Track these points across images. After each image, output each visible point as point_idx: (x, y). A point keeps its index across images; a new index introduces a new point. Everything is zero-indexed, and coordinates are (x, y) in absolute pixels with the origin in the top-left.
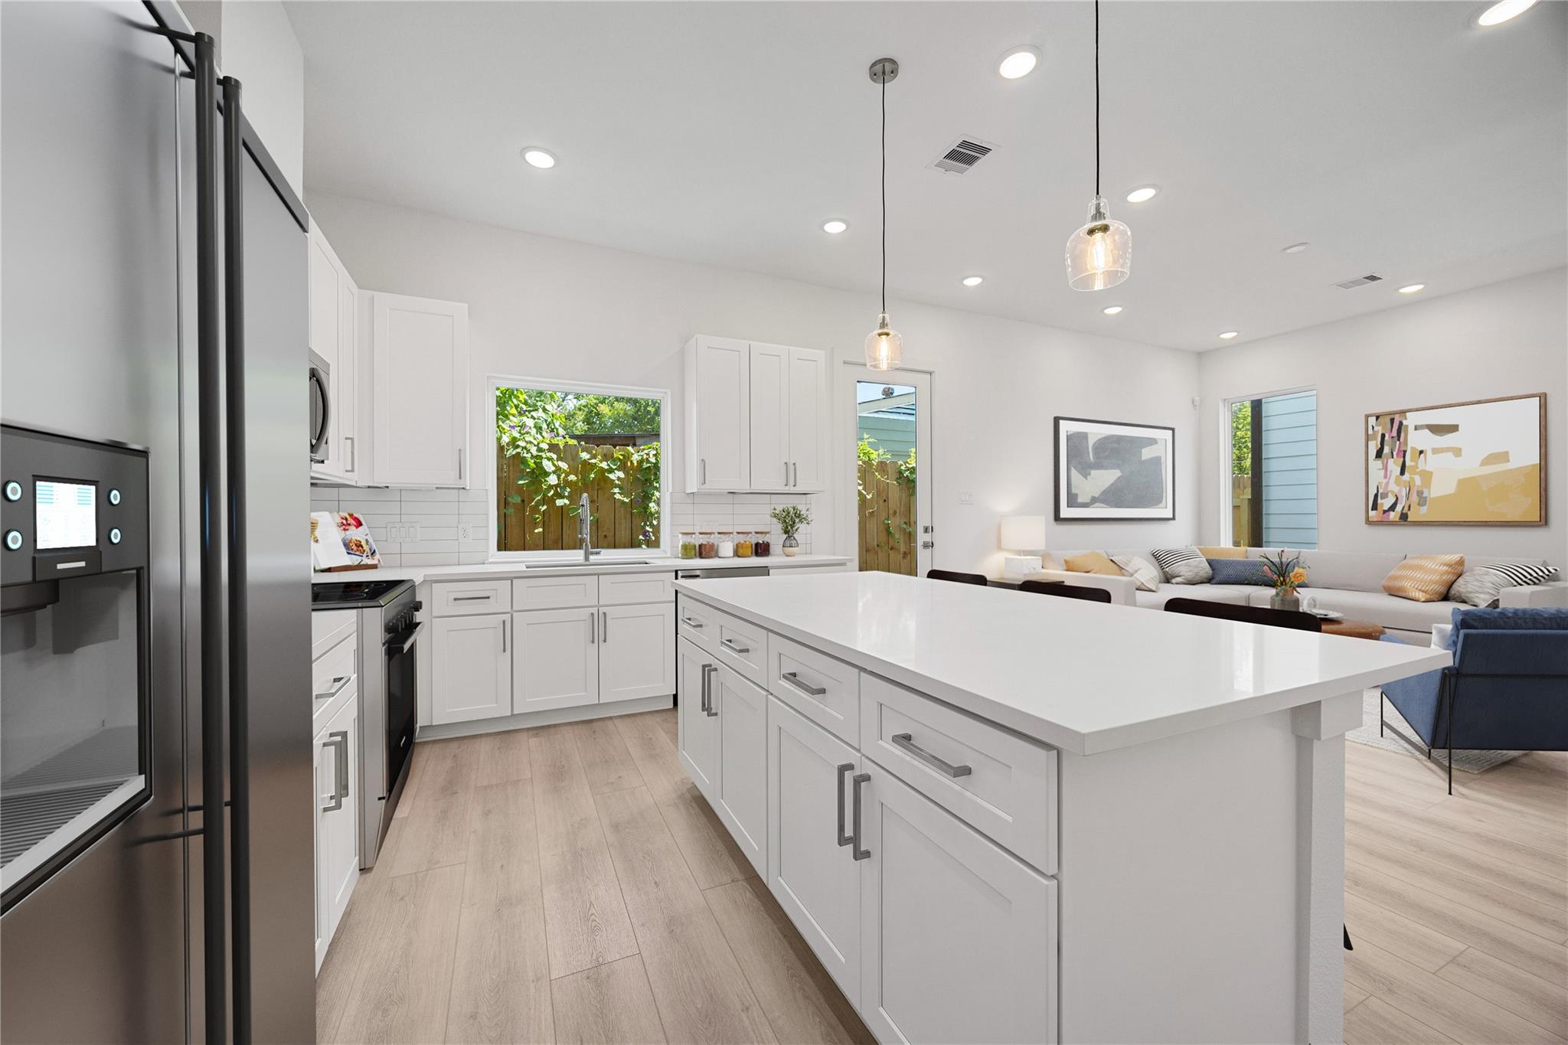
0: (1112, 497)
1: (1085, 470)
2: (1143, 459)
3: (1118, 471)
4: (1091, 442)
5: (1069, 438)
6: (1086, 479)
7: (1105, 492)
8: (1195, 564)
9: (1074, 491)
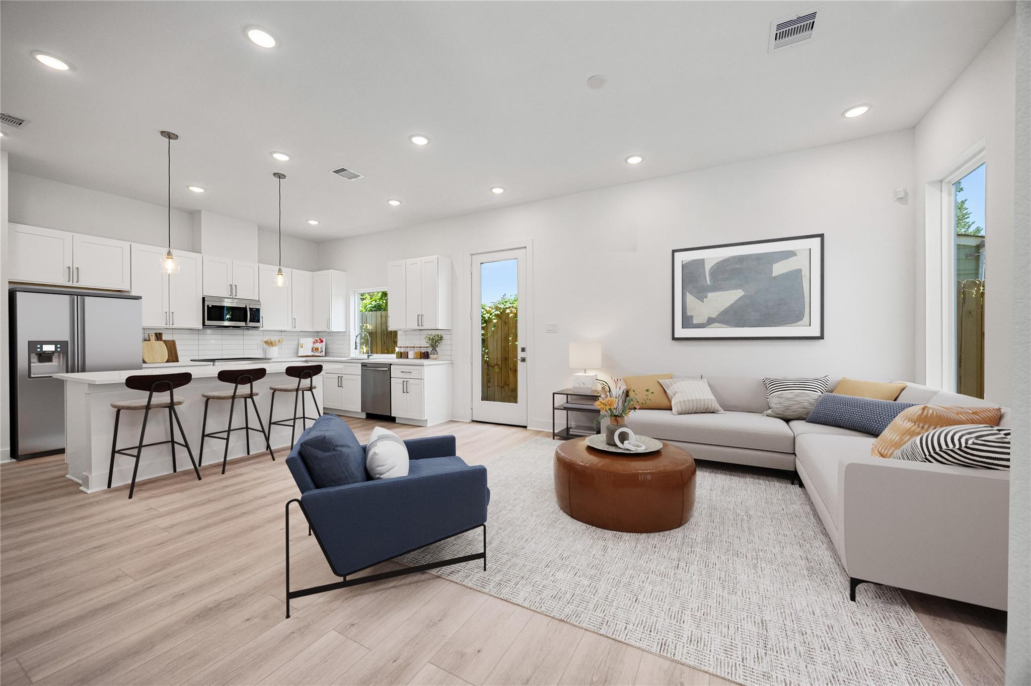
0: (732, 316)
1: (701, 294)
2: (773, 275)
3: (740, 290)
4: (708, 267)
5: (684, 267)
6: (703, 302)
7: (725, 312)
8: (790, 396)
9: (689, 314)
